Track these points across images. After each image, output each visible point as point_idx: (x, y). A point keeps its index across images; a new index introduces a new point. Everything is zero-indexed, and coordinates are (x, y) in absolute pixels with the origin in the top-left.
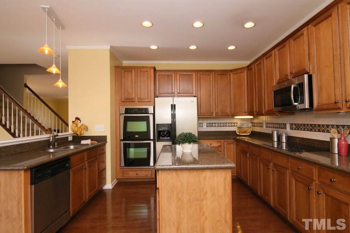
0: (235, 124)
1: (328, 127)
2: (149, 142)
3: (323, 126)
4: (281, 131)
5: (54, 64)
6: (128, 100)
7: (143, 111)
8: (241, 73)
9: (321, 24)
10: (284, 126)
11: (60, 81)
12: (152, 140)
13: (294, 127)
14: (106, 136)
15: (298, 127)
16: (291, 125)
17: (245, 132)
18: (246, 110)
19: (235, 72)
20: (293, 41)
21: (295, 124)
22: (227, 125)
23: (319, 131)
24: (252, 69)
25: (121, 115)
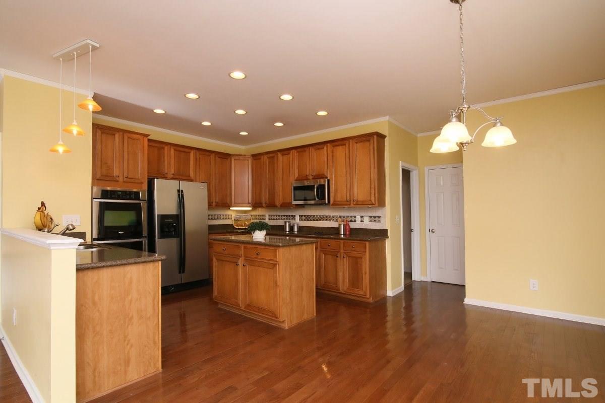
0: (230, 217)
1: (333, 217)
2: (141, 240)
3: (330, 216)
4: (292, 222)
5: (75, 121)
6: (108, 179)
7: (132, 196)
8: (244, 160)
9: (338, 147)
10: (294, 217)
11: (60, 144)
12: (145, 237)
13: (304, 218)
14: (85, 233)
15: (308, 218)
16: (301, 216)
17: (242, 226)
18: (250, 201)
19: (237, 158)
20: (313, 150)
21: (305, 216)
22: (222, 217)
23: (326, 220)
24: (260, 159)
25: (94, 200)
